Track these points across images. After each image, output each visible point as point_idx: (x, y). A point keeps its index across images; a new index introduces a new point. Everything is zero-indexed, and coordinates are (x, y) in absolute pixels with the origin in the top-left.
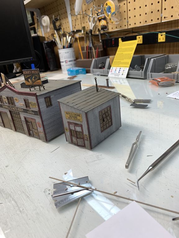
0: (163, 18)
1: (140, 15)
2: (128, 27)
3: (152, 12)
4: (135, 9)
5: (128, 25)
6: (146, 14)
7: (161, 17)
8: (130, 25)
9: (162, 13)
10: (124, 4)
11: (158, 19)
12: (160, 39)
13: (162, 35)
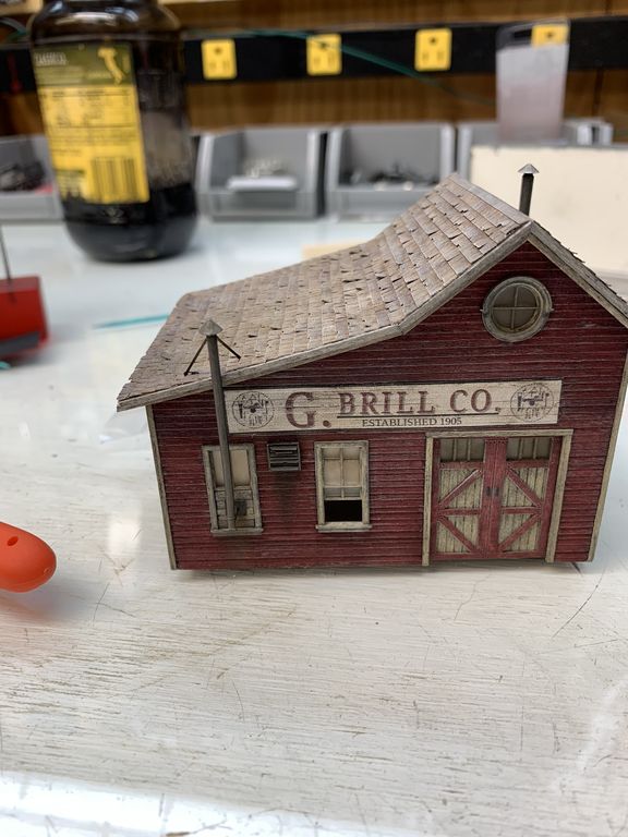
12: (318, 61)
13: (324, 46)
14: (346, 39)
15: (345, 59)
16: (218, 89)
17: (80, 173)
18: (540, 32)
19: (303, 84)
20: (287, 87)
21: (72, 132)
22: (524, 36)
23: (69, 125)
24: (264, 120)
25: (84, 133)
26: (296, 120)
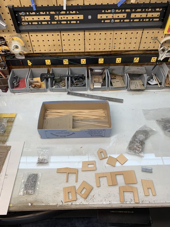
0: (64, 50)
1: (44, 46)
2: (33, 52)
3: (54, 45)
4: (38, 41)
5: (33, 50)
6: (49, 45)
7: (62, 49)
8: (35, 51)
9: (62, 47)
10: (26, 36)
11: (60, 50)
12: (65, 63)
14: (69, 60)
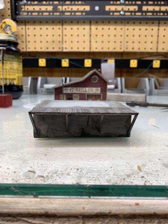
0: (64, 48)
1: (41, 42)
3: (53, 42)
4: (35, 35)
5: (26, 48)
6: (47, 42)
8: (29, 48)
9: (63, 44)
10: (22, 29)
11: (60, 48)
12: (64, 64)
13: (65, 61)
14: (70, 60)
15: (70, 64)
16: (41, 69)
17: (15, 79)
18: (109, 61)
19: (60, 69)
20: (57, 69)
21: (14, 71)
22: (106, 61)
23: (13, 69)
24: (52, 76)
25: (17, 71)
26: (58, 76)
